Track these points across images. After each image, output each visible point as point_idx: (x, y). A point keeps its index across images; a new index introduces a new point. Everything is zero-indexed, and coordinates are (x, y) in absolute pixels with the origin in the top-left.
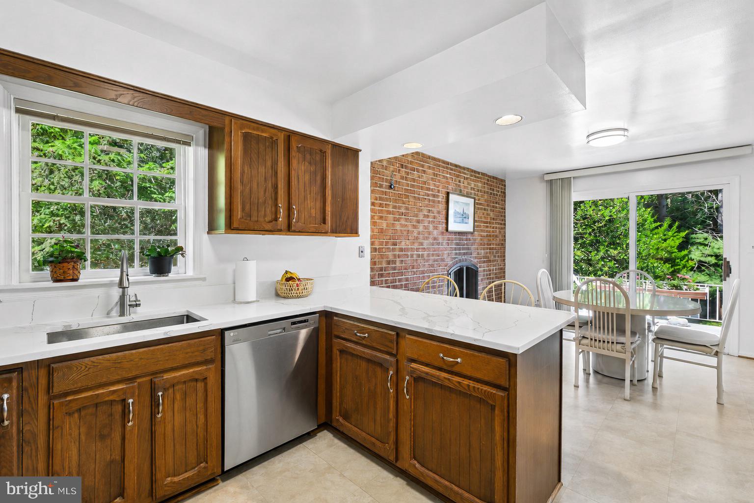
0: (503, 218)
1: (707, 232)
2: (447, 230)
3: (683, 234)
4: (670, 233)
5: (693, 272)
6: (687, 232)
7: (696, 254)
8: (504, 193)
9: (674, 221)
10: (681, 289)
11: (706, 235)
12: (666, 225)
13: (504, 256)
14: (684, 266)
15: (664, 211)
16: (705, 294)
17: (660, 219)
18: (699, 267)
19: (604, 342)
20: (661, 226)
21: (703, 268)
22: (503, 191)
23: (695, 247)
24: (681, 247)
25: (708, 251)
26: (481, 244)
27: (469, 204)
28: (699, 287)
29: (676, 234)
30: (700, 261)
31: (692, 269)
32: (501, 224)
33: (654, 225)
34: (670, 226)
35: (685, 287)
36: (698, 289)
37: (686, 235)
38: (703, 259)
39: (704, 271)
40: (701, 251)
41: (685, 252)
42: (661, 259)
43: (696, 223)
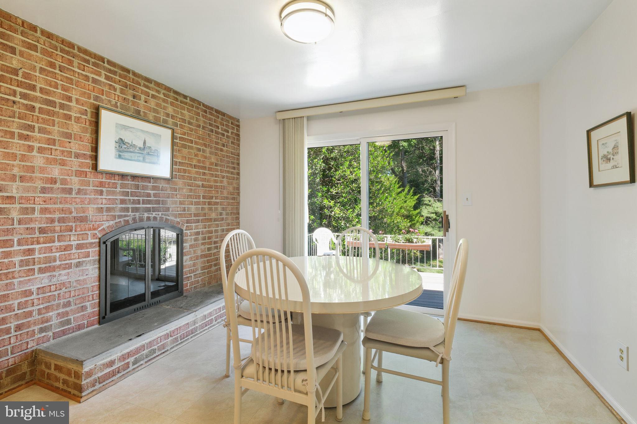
0: (236, 166)
1: (430, 196)
2: (95, 167)
3: (416, 197)
4: (409, 197)
5: (422, 225)
6: (419, 195)
7: (425, 212)
8: (238, 135)
9: (411, 188)
10: (412, 242)
11: (430, 199)
12: (406, 190)
13: (238, 214)
14: (418, 221)
15: (406, 180)
16: (429, 246)
17: (403, 186)
18: (426, 222)
19: (283, 371)
20: (403, 190)
21: (429, 222)
22: (235, 131)
23: (424, 207)
24: (416, 207)
25: (431, 209)
26: (189, 196)
27: (160, 136)
28: (425, 240)
29: (412, 197)
30: (427, 217)
31: (422, 223)
32: (232, 173)
33: (400, 190)
34: (409, 191)
35: (415, 240)
36: (423, 242)
37: (418, 198)
38: (429, 215)
39: (429, 224)
40: (428, 210)
41: (417, 211)
42: (403, 216)
43: (425, 190)
